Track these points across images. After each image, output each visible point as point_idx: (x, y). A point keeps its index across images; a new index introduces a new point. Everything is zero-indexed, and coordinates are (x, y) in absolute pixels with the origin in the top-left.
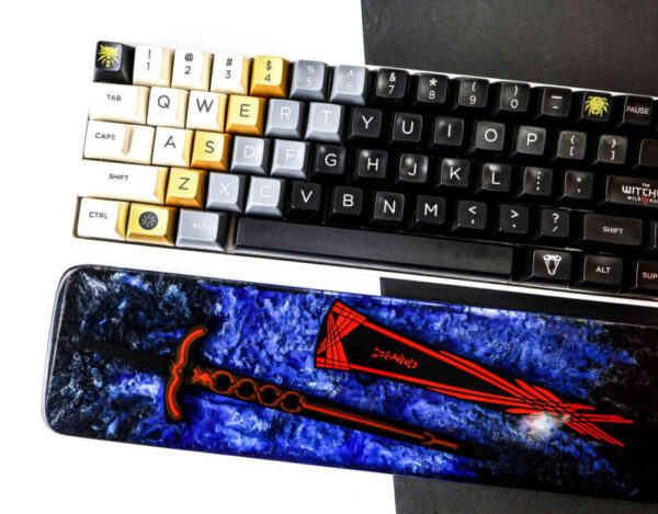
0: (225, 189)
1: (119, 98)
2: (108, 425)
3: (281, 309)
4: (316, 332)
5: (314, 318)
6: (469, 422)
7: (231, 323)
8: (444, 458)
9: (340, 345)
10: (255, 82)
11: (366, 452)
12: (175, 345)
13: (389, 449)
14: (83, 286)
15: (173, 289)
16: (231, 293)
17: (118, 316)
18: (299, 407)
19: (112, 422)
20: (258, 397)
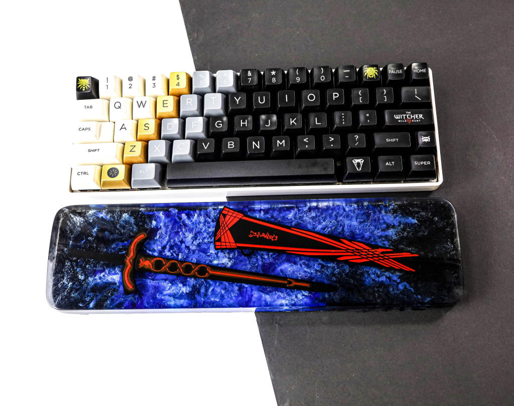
2: (89, 302)
3: (193, 219)
4: (214, 228)
10: (171, 88)
11: (253, 299)
13: (268, 295)
14: (70, 221)
15: (125, 216)
16: (161, 214)
17: (92, 236)
18: (207, 274)
19: (91, 300)
20: (181, 270)
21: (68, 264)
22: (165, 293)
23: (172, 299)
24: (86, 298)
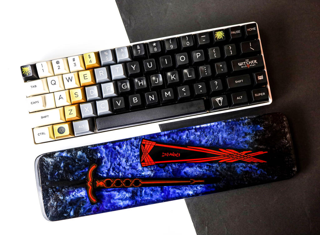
0: (87, 110)
1: (36, 86)
2: (70, 212)
3: (123, 148)
4: (139, 153)
5: (136, 148)
6: (206, 170)
7: (106, 159)
8: (201, 187)
9: (149, 156)
10: (86, 64)
11: (171, 193)
12: (86, 174)
13: (180, 190)
14: (44, 162)
15: (79, 153)
16: (102, 148)
17: (61, 170)
18: (140, 184)
20: (124, 185)
21: (50, 191)
22: (116, 198)
23: (121, 201)
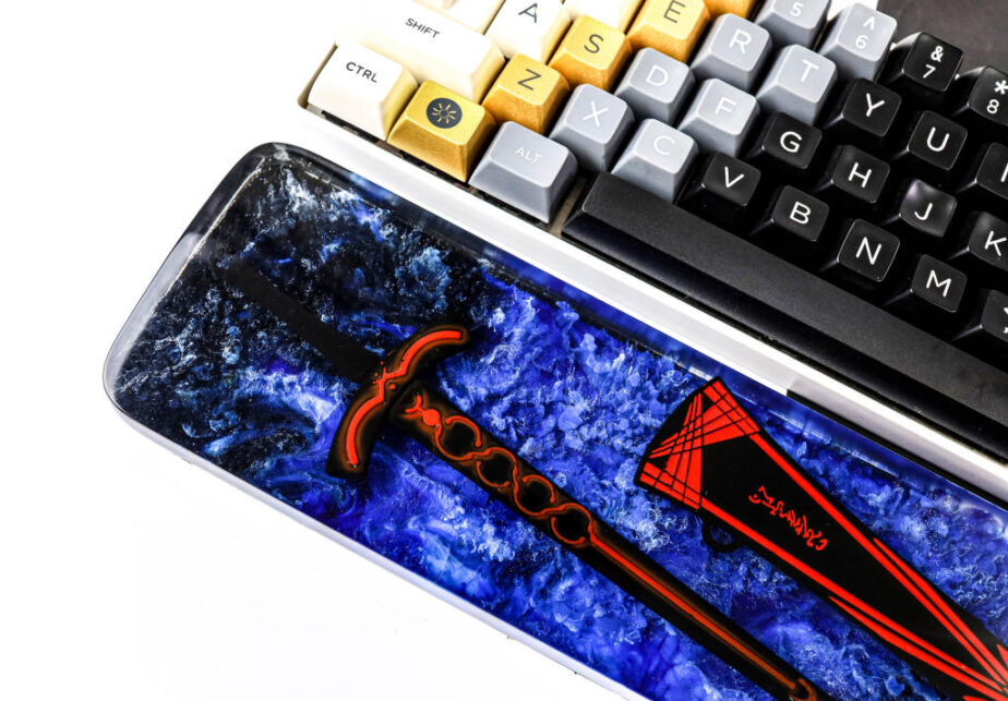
0: (595, 114)
2: (214, 438)
3: (608, 363)
4: (657, 423)
7: (512, 349)
13: (719, 689)
14: (277, 187)
15: (430, 255)
16: (529, 303)
17: (315, 259)
18: (582, 539)
19: (223, 433)
20: (516, 491)
21: (212, 298)
22: (434, 524)
23: (445, 552)
24: (211, 418)
